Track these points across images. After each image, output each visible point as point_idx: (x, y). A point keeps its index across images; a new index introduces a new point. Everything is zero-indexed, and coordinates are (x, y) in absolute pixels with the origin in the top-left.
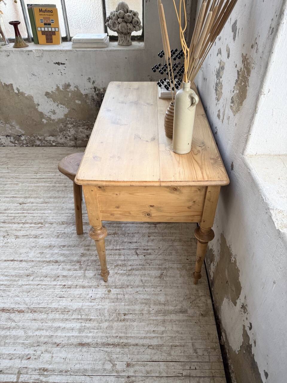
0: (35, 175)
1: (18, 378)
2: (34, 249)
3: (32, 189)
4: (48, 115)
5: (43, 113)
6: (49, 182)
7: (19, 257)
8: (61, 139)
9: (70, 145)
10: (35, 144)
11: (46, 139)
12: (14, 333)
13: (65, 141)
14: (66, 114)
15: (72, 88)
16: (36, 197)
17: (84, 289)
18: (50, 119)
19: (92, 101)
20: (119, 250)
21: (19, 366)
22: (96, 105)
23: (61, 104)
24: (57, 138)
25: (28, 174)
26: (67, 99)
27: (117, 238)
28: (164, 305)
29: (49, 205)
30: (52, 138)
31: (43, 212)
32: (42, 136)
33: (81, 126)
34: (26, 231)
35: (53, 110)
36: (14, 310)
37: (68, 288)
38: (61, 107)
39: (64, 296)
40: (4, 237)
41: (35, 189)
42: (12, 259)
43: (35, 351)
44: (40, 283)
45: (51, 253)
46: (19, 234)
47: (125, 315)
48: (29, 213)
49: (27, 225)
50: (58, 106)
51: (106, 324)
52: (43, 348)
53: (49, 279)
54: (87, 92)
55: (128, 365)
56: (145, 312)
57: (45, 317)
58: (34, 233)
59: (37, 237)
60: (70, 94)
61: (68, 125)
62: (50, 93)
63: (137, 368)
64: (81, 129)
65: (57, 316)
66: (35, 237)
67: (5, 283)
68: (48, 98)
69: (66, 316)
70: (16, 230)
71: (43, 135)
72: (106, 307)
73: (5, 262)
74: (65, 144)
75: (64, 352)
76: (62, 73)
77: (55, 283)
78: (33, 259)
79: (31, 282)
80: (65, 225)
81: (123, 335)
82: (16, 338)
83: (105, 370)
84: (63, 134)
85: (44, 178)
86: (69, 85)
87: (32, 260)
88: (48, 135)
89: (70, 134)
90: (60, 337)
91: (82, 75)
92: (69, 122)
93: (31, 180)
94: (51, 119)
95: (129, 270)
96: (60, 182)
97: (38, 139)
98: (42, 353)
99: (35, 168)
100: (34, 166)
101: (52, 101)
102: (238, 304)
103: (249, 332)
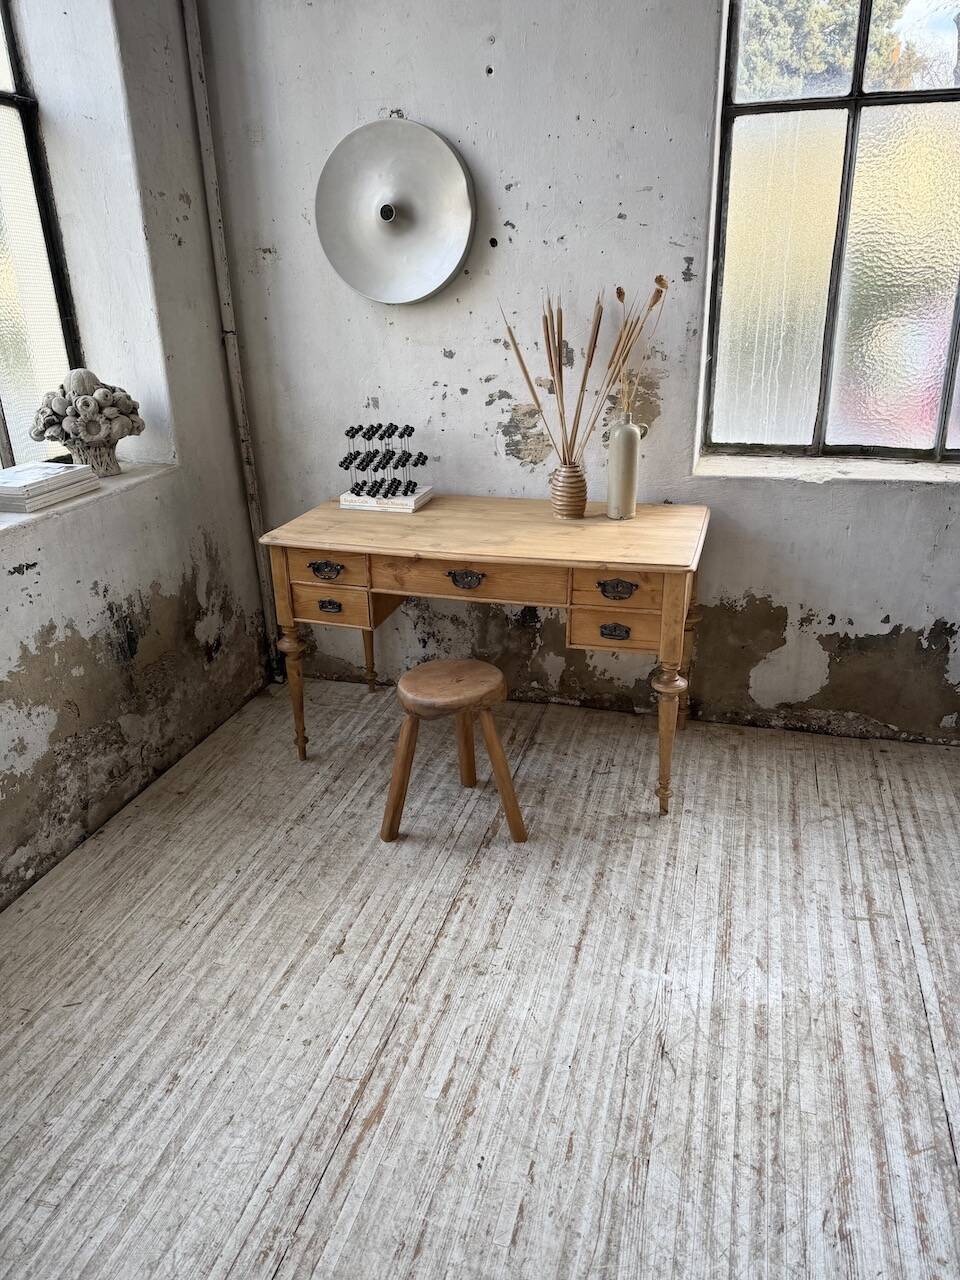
0: (190, 926)
1: (862, 919)
2: (549, 910)
3: (269, 930)
4: (5, 767)
6: (263, 892)
7: (568, 938)
8: (47, 837)
9: (71, 842)
11: (5, 873)
12: (776, 930)
13: (59, 836)
14: (52, 733)
15: (60, 634)
16: (327, 918)
17: (680, 839)
18: (11, 779)
19: (107, 651)
20: (590, 793)
21: (842, 918)
22: (118, 659)
23: (37, 703)
24: (36, 842)
25: (173, 944)
26: (49, 679)
27: (557, 792)
28: (720, 762)
29: (379, 891)
30: (23, 854)
31: (403, 904)
33: (90, 750)
34: (473, 928)
35: (17, 741)
36: (723, 933)
37: (675, 859)
38: (38, 715)
39: (694, 864)
40: (481, 973)
41: (278, 924)
42: (571, 951)
43: (811, 901)
44: (655, 900)
45: (571, 884)
46: (483, 943)
47: (738, 799)
48: (397, 931)
49: (452, 929)
50: (29, 715)
51: (757, 821)
52: (806, 892)
53: (647, 888)
54: (95, 627)
55: (825, 805)
56: (734, 780)
57: (741, 890)
58: (487, 914)
59: (508, 908)
60: (56, 656)
61: (59, 771)
62: (6, 679)
63: (828, 798)
64: (91, 762)
65: (741, 873)
66: (506, 911)
67: (647, 956)
69: (741, 864)
70: (462, 950)
72: (722, 817)
73: (580, 962)
74: (59, 849)
75: (811, 867)
76: (30, 596)
77: (660, 879)
78: (583, 911)
79: (653, 913)
80: (484, 861)
81: (776, 806)
82: (786, 928)
83: (835, 827)
84: (50, 814)
85: (230, 906)
86: (52, 628)
87: (585, 914)
88: (11, 848)
89: (68, 800)
90: (783, 871)
91: (78, 582)
92: (60, 758)
93: (213, 935)
94: (16, 776)
95: (645, 785)
96: (278, 871)
98: (815, 892)
99: (145, 929)
100: (129, 930)
101: (14, 706)
102: (791, 633)
103: (832, 630)
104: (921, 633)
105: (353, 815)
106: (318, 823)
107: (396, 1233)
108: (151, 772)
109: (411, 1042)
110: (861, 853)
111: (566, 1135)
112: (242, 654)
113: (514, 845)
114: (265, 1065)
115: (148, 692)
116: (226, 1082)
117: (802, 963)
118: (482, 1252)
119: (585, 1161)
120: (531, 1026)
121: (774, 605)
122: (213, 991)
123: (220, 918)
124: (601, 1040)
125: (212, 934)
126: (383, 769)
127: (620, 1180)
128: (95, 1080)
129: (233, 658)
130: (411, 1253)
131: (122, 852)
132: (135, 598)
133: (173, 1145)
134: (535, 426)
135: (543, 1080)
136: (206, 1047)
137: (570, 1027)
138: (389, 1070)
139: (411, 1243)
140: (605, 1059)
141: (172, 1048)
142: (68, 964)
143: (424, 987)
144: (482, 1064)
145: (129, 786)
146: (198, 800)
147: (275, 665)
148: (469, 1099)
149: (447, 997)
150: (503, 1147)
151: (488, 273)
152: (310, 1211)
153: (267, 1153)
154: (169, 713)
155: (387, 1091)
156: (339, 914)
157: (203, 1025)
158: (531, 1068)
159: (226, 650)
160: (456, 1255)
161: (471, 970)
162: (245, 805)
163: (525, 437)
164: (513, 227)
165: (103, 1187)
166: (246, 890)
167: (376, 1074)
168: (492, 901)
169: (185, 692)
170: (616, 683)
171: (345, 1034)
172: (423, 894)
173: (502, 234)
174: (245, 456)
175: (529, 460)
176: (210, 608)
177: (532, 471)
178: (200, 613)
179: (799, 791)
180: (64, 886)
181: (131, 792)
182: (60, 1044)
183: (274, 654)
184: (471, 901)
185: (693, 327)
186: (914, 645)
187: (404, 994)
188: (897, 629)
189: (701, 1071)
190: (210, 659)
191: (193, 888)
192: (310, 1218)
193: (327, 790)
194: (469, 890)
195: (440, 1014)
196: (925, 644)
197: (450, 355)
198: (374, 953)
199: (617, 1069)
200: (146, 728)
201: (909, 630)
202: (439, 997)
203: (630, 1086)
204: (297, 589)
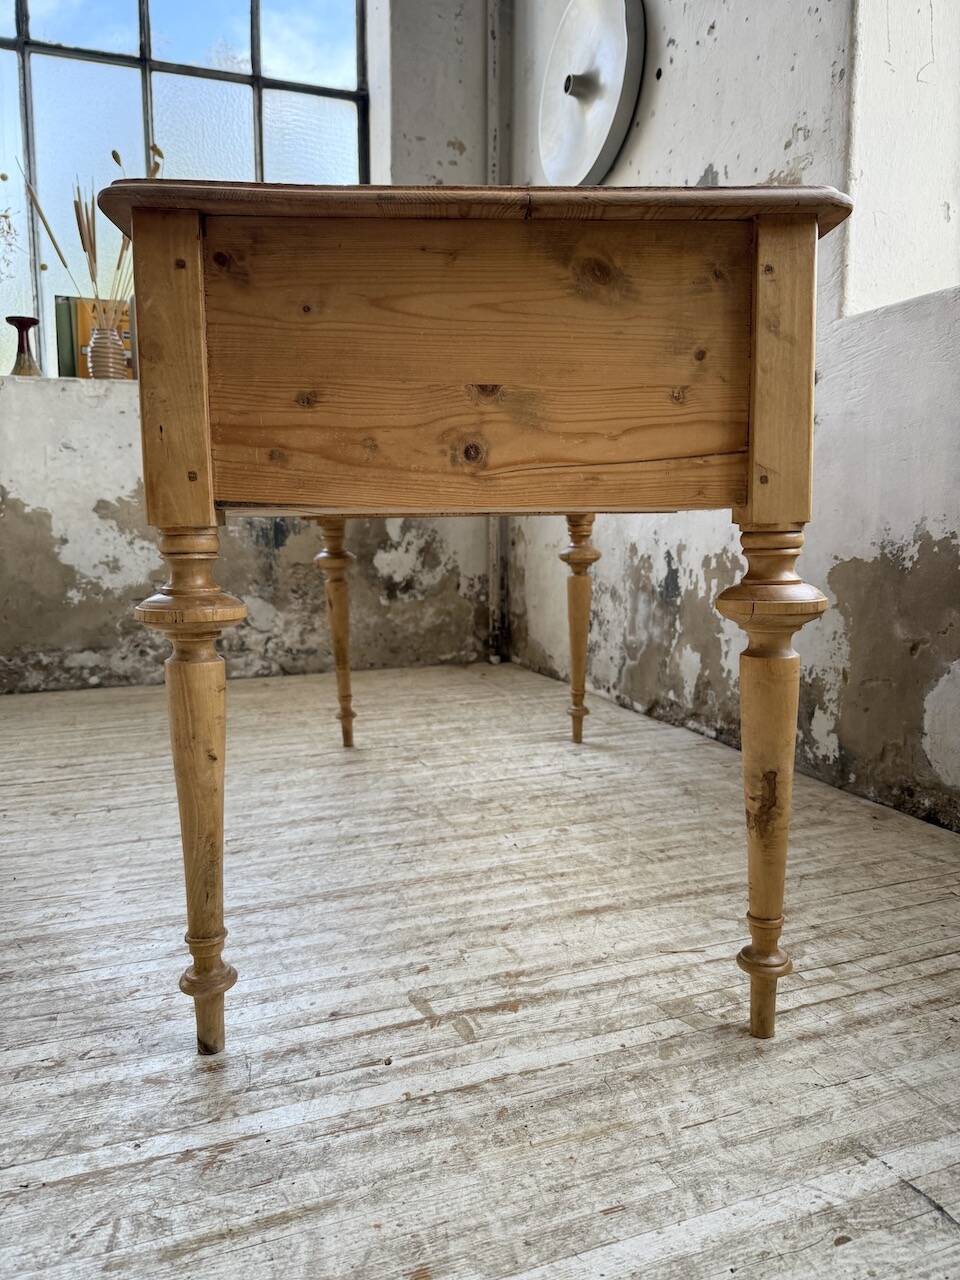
1: (426, 1010)
4: (91, 574)
5: (76, 568)
8: (123, 658)
9: (153, 679)
10: (21, 684)
11: (68, 663)
12: (298, 943)
13: (138, 665)
14: (155, 571)
17: (476, 839)
18: (96, 587)
19: (245, 528)
21: (403, 990)
22: (257, 541)
23: (144, 537)
24: (109, 656)
27: (483, 768)
30: (89, 659)
32: (53, 650)
35: (111, 559)
37: (416, 846)
38: (142, 548)
39: (418, 858)
43: (429, 953)
44: (297, 855)
47: (661, 851)
50: (131, 543)
51: (622, 872)
52: (455, 943)
57: (393, 897)
62: (114, 502)
65: (437, 888)
68: (101, 517)
69: (470, 884)
71: (59, 650)
72: (586, 850)
74: (135, 678)
75: (543, 935)
77: (357, 847)
81: (699, 877)
82: (321, 948)
84: (132, 641)
88: (79, 647)
90: (495, 915)
94: (101, 588)
95: (582, 798)
97: (38, 665)
98: (463, 951)
101: (116, 528)
108: (275, 667)
112: (449, 614)
115: (294, 592)
129: (431, 611)
145: (242, 666)
147: (491, 642)
154: (317, 624)
159: (420, 598)
164: (674, 43)
173: (666, 59)
176: (404, 544)
178: (385, 543)
181: (243, 673)
183: (491, 628)
190: (391, 596)
200: (280, 623)
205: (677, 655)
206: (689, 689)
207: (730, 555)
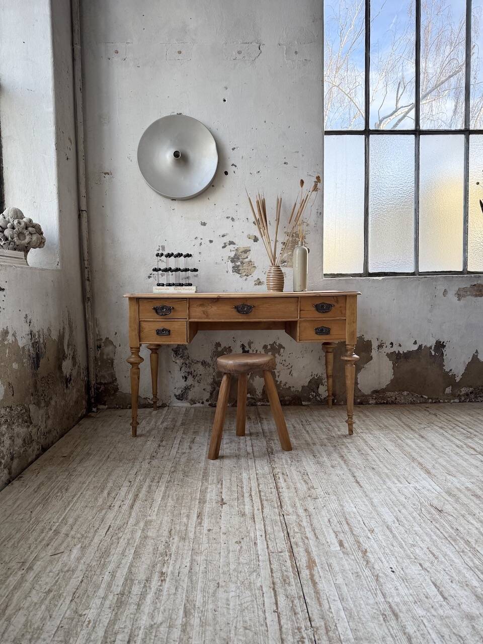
0: (116, 508)
1: (476, 454)
2: (328, 472)
3: (171, 501)
6: (153, 488)
7: (348, 480)
12: (445, 463)
15: (10, 338)
16: (204, 492)
17: (368, 441)
19: (28, 360)
20: (307, 431)
21: (468, 455)
22: (32, 367)
25: (110, 516)
26: (3, 364)
29: (226, 478)
31: (245, 480)
33: (16, 421)
34: (294, 483)
36: (421, 467)
37: (372, 448)
39: (383, 448)
40: (315, 499)
41: (175, 498)
42: (355, 484)
43: (449, 452)
44: (378, 461)
45: (330, 461)
46: (305, 488)
47: (380, 426)
48: (251, 490)
49: (282, 485)
51: (396, 432)
52: (443, 450)
53: (369, 458)
54: (24, 341)
55: (420, 424)
56: (372, 421)
57: (414, 453)
58: (297, 477)
59: (306, 474)
60: (7, 351)
63: (419, 422)
64: (16, 429)
65: (407, 448)
67: (394, 480)
69: (404, 445)
70: (296, 492)
72: (379, 432)
73: (364, 487)
75: (436, 442)
77: (372, 454)
78: (346, 469)
79: (381, 465)
80: (276, 459)
81: (400, 426)
82: (447, 461)
83: (432, 429)
85: (136, 496)
86: (7, 332)
87: (348, 471)
89: (4, 451)
90: (425, 445)
91: (20, 311)
92: (3, 420)
96: (156, 478)
98: (447, 449)
99: (85, 513)
100: (74, 515)
102: (374, 353)
103: (392, 350)
104: (431, 348)
105: (184, 453)
106: (165, 458)
107: (375, 611)
109: (303, 530)
110: (452, 435)
111: (425, 549)
112: (79, 390)
113: (286, 453)
114: (220, 556)
115: (42, 395)
116: (199, 569)
117: (468, 471)
118: (433, 607)
119: (446, 557)
120: (362, 513)
121: (366, 340)
122: (156, 531)
123: (135, 501)
124: (403, 511)
125: (135, 508)
126: (186, 435)
127: (472, 561)
128: (103, 586)
130: (393, 617)
131: (42, 483)
132: (41, 333)
133: (188, 605)
134: (247, 258)
135: (391, 532)
136: (172, 555)
137: (384, 510)
138: (301, 544)
139: (388, 612)
140: (414, 518)
141: (149, 560)
142: (39, 536)
143: (287, 507)
144: (352, 532)
145: (32, 453)
146: (78, 458)
147: (93, 401)
148: (359, 546)
149: (306, 510)
150: (398, 561)
151: (223, 186)
152: (312, 614)
153: (258, 595)
154: (50, 413)
155: (307, 551)
156: (209, 490)
157: (161, 548)
158: (380, 528)
159: (73, 384)
160: (420, 612)
161: (309, 498)
162: (112, 457)
163: (242, 263)
164: (236, 166)
165: (153, 638)
166: (142, 488)
167: (294, 546)
168: (294, 473)
169: (56, 402)
170: (292, 389)
171: (258, 533)
172: (253, 476)
173: (230, 170)
174: (86, 276)
175: (244, 274)
176: (68, 355)
177: (246, 280)
178: (64, 357)
179: (404, 421)
180: (10, 503)
181: (32, 457)
182: (61, 575)
183: (93, 393)
184: (283, 474)
185: (319, 211)
186: (429, 354)
187: (279, 513)
188: (420, 346)
189: (465, 514)
190: (67, 386)
191: (106, 492)
192: (315, 616)
193: (159, 446)
194: (277, 470)
195: (308, 517)
196: (433, 353)
197: (204, 224)
198: (246, 501)
199: (424, 521)
200: (40, 417)
201: (425, 346)
202: (301, 511)
203: (438, 526)
204: (143, 324)
205: (251, 381)
206: (259, 392)
207: (277, 344)
